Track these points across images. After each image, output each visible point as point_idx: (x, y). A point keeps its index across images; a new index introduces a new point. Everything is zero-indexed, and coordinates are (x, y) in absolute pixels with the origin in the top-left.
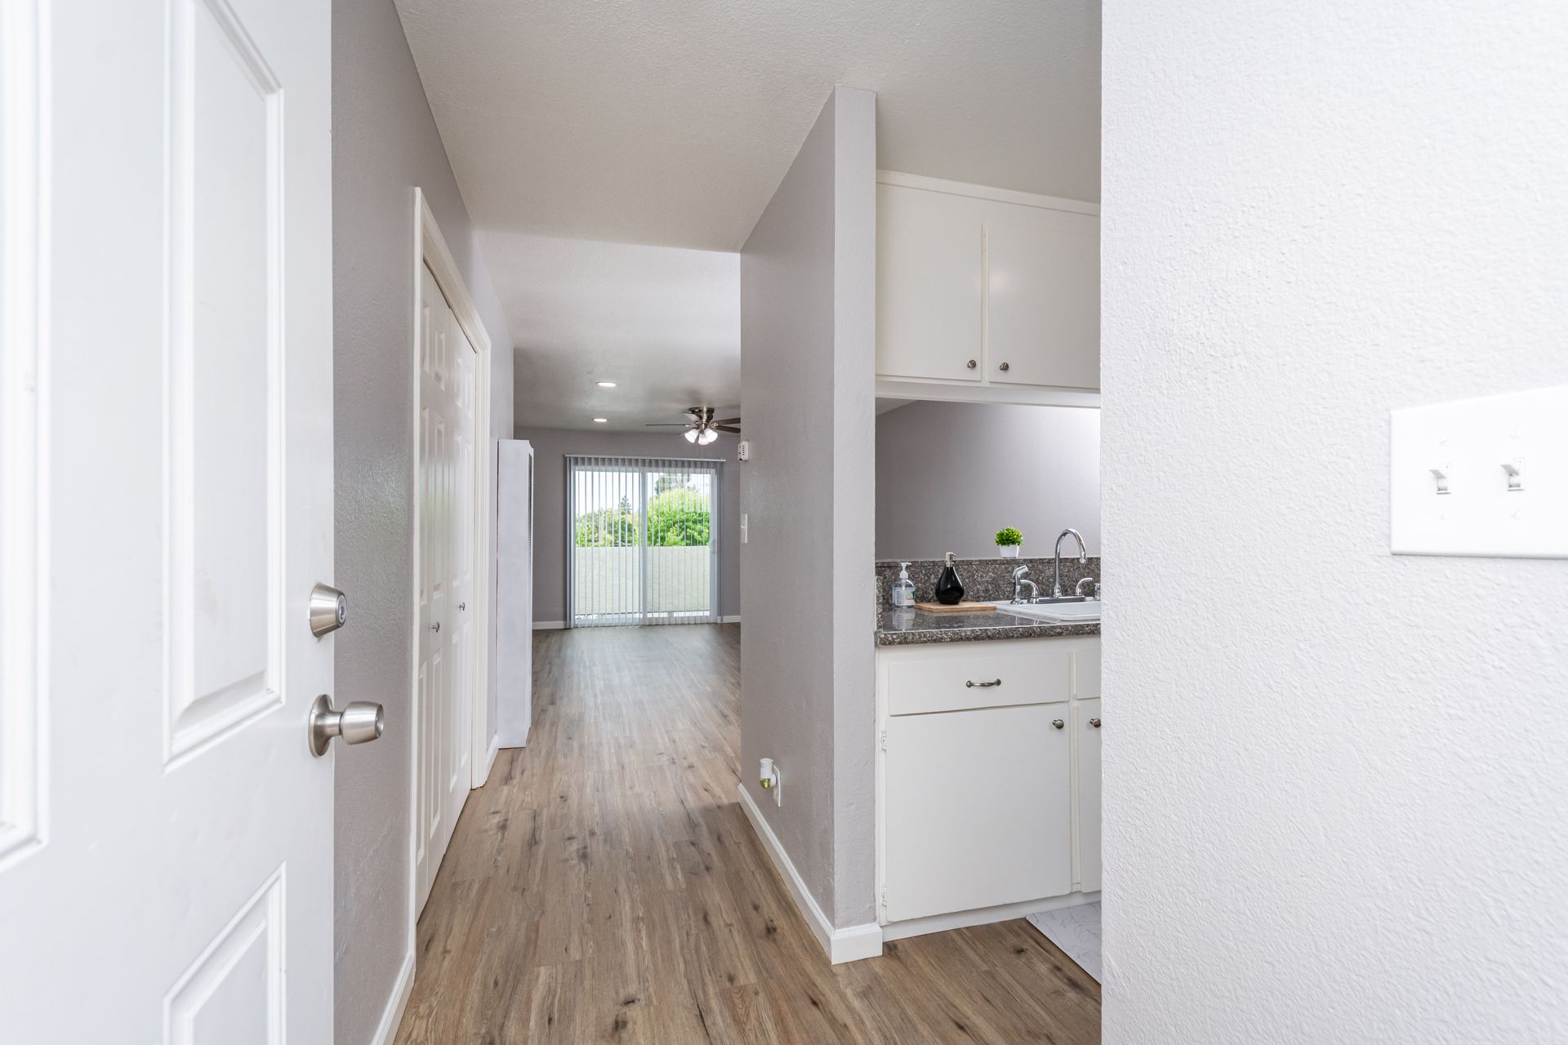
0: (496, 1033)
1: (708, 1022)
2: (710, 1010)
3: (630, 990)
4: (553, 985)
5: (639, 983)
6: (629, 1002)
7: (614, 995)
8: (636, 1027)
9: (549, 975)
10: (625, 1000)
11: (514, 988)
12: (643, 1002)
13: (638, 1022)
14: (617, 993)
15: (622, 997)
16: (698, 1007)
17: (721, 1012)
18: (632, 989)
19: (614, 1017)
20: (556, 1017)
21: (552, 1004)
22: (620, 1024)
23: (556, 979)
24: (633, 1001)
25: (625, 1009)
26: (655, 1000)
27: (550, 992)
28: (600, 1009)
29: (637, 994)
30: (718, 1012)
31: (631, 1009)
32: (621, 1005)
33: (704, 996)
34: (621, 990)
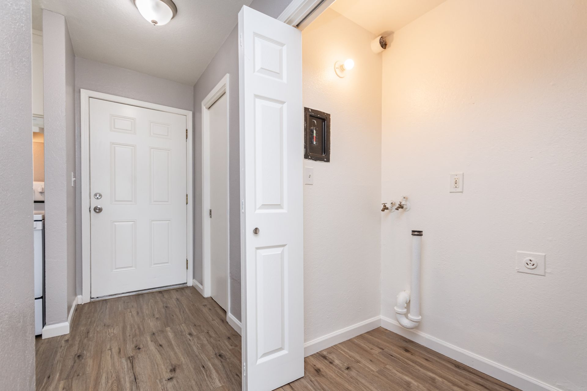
0: (222, 360)
1: (133, 378)
2: (131, 383)
3: (171, 384)
4: (210, 380)
5: (167, 388)
6: (170, 379)
7: (178, 381)
8: (166, 371)
9: (215, 384)
10: (173, 379)
11: (227, 375)
12: (164, 380)
13: (165, 372)
14: (177, 382)
15: (174, 381)
16: (136, 383)
17: (125, 383)
18: (170, 385)
19: (176, 373)
20: (202, 368)
21: (206, 373)
22: (173, 370)
23: (210, 382)
24: (169, 379)
25: (171, 376)
26: (158, 382)
27: (210, 376)
28: (184, 374)
29: (167, 383)
30: (127, 382)
31: (169, 376)
32: (174, 377)
33: (132, 387)
34: (175, 383)
